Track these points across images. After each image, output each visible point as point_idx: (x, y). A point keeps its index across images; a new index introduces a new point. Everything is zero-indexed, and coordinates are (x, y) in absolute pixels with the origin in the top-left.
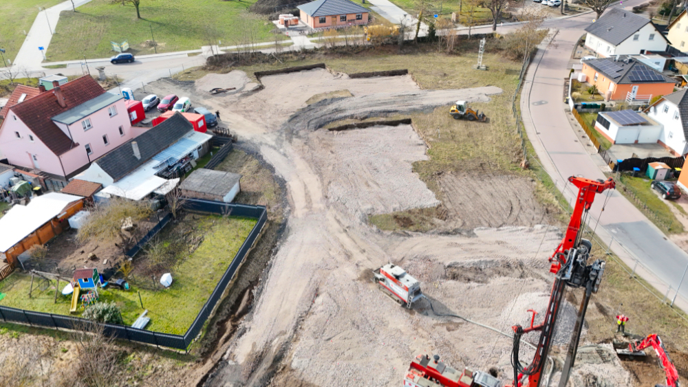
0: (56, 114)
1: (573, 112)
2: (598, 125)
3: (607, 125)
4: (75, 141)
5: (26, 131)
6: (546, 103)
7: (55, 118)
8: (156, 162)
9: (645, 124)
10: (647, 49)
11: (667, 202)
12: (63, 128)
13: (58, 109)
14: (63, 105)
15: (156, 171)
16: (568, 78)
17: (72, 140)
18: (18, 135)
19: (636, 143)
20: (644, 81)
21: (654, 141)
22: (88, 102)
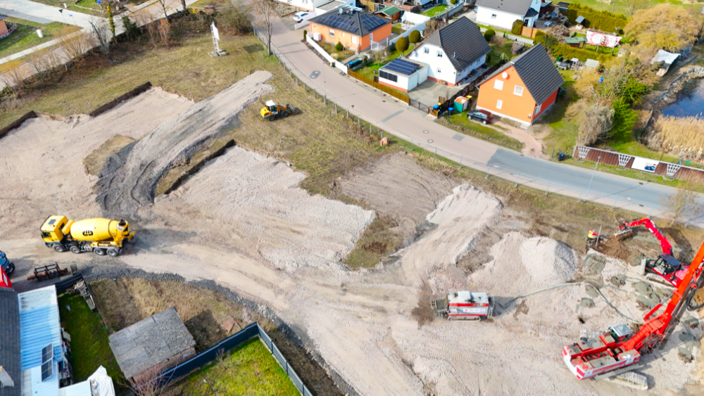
1: (350, 74)
2: (381, 80)
3: (394, 79)
6: (319, 72)
8: (35, 372)
9: (418, 67)
15: (54, 382)
16: (304, 40)
19: (418, 85)
20: (375, 28)
21: (426, 79)
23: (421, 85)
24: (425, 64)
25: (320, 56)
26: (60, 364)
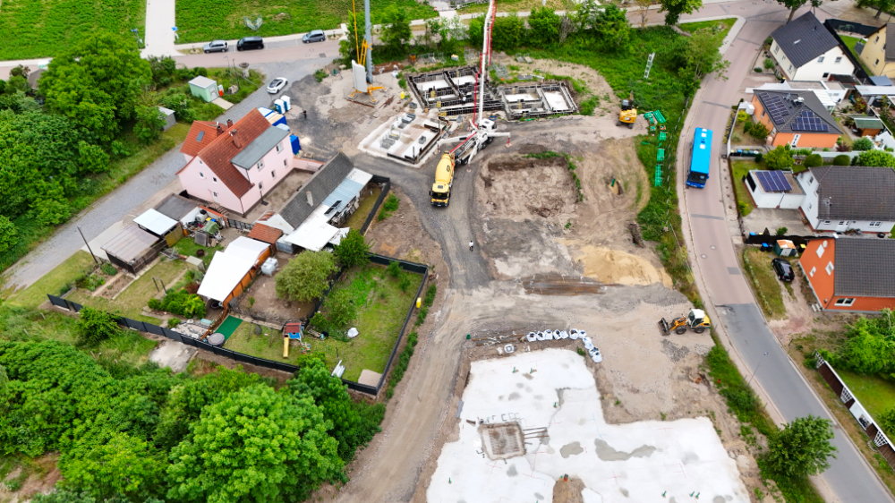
0: (233, 156)
1: (729, 159)
2: (746, 181)
3: (753, 187)
4: (252, 182)
5: (210, 173)
7: (234, 160)
8: (325, 208)
9: (788, 190)
11: (780, 284)
12: (242, 171)
13: (235, 148)
14: (239, 146)
15: (327, 218)
16: (735, 108)
17: (249, 182)
18: (202, 175)
19: (778, 207)
20: (808, 131)
21: (796, 207)
22: (258, 140)
23: (783, 210)
24: (804, 193)
25: (728, 130)
26: (338, 213)
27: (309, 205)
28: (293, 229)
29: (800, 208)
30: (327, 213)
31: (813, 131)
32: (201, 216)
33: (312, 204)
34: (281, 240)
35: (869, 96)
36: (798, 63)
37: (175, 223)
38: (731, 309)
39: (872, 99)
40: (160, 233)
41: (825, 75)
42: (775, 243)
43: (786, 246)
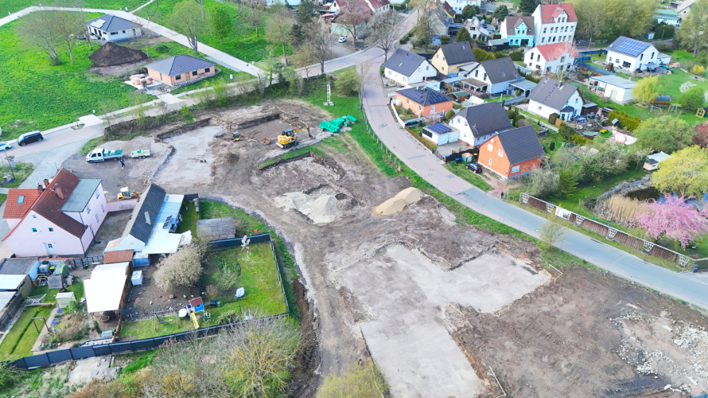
0: (61, 206)
1: (405, 128)
2: (424, 135)
3: (430, 135)
4: (85, 225)
6: (387, 125)
7: (64, 208)
9: (450, 130)
10: (426, 76)
11: (478, 174)
12: (73, 216)
13: (62, 201)
14: (63, 197)
15: (168, 230)
16: (389, 105)
17: (83, 225)
18: (35, 231)
19: (448, 143)
20: (438, 102)
21: (457, 140)
22: (76, 191)
23: (451, 143)
24: (457, 130)
25: (394, 115)
26: (173, 225)
27: (148, 224)
28: (144, 244)
29: (459, 139)
30: (165, 226)
31: (440, 102)
32: (44, 266)
33: (149, 223)
34: (137, 257)
35: (452, 83)
36: (409, 75)
37: (23, 277)
38: (464, 194)
39: (453, 84)
40: (15, 287)
41: (424, 78)
42: (461, 156)
43: (468, 156)
